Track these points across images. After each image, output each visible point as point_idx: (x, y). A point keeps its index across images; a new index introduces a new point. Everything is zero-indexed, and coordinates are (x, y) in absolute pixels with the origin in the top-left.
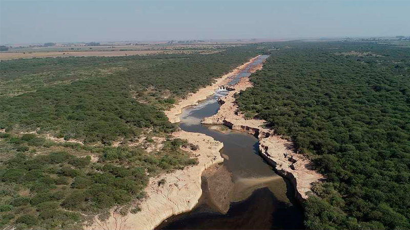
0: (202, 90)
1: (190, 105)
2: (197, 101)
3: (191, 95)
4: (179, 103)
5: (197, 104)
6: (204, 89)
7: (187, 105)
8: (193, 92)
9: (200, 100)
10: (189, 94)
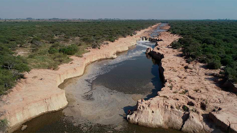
0: (122, 39)
1: (104, 57)
2: (115, 51)
3: (107, 44)
4: (84, 55)
5: (115, 56)
6: (124, 39)
7: (99, 58)
8: (110, 40)
9: (120, 50)
10: (105, 42)
